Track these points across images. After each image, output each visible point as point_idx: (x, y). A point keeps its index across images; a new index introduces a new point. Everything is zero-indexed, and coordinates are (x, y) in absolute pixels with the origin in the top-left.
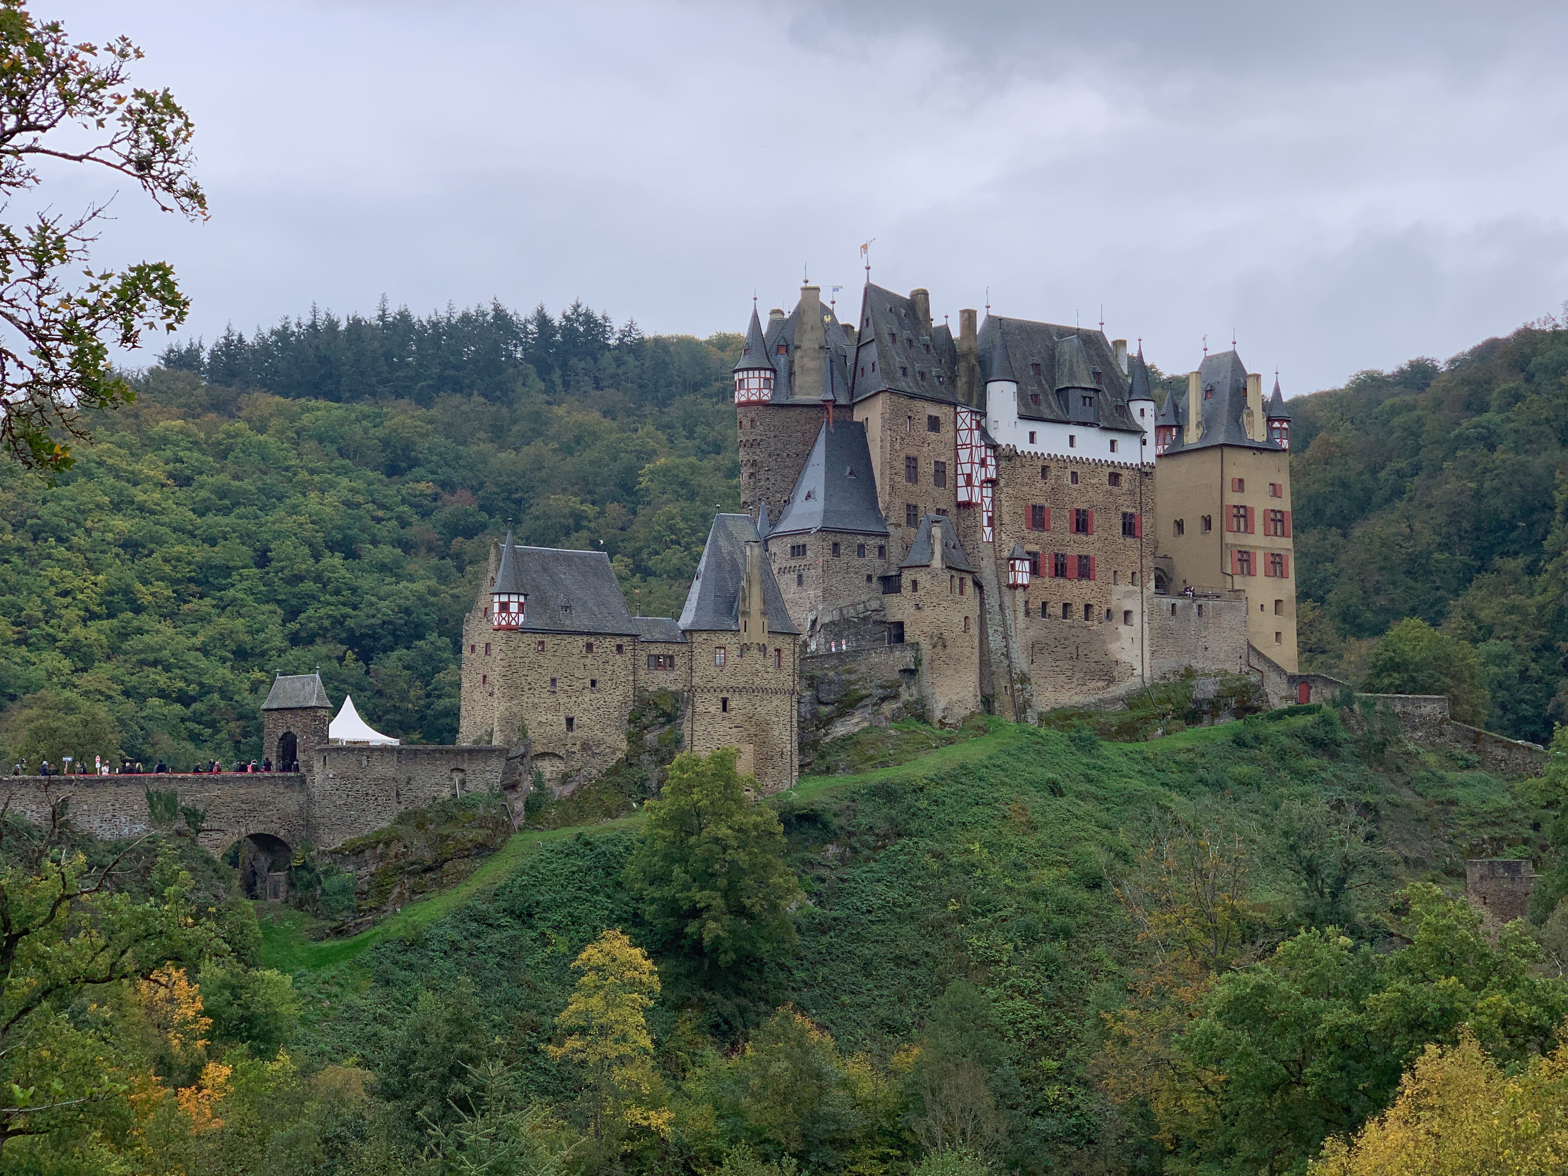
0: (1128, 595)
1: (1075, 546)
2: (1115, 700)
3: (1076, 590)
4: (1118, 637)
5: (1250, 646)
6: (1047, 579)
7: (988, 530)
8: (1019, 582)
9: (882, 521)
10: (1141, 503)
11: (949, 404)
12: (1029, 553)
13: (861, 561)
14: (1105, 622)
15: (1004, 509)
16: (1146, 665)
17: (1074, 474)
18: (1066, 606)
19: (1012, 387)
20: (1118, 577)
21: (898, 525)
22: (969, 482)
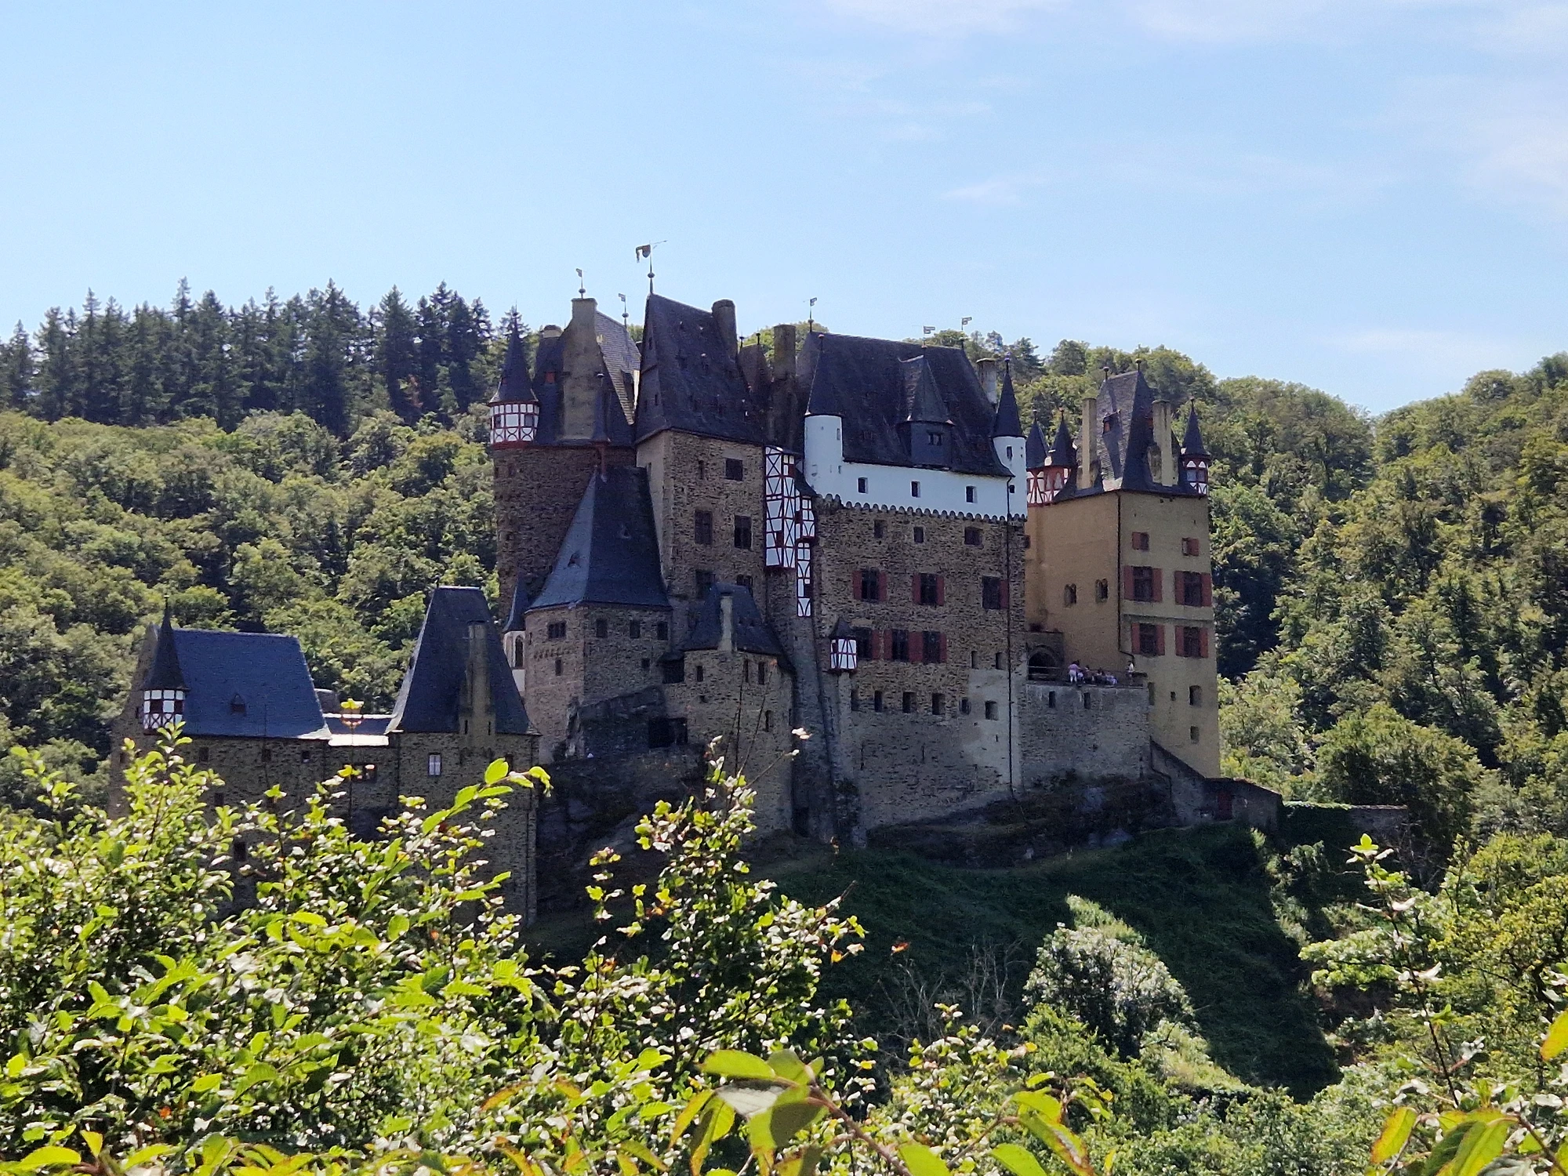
0: (990, 681)
1: (919, 620)
2: (974, 813)
3: (920, 676)
4: (978, 735)
5: (1154, 745)
6: (881, 663)
7: (805, 602)
8: (843, 666)
9: (665, 593)
10: (1007, 565)
11: (756, 445)
12: (857, 630)
13: (636, 642)
14: (961, 717)
15: (825, 575)
16: (1015, 770)
17: (919, 531)
18: (907, 696)
19: (836, 422)
20: (977, 659)
21: (683, 596)
22: (779, 542)
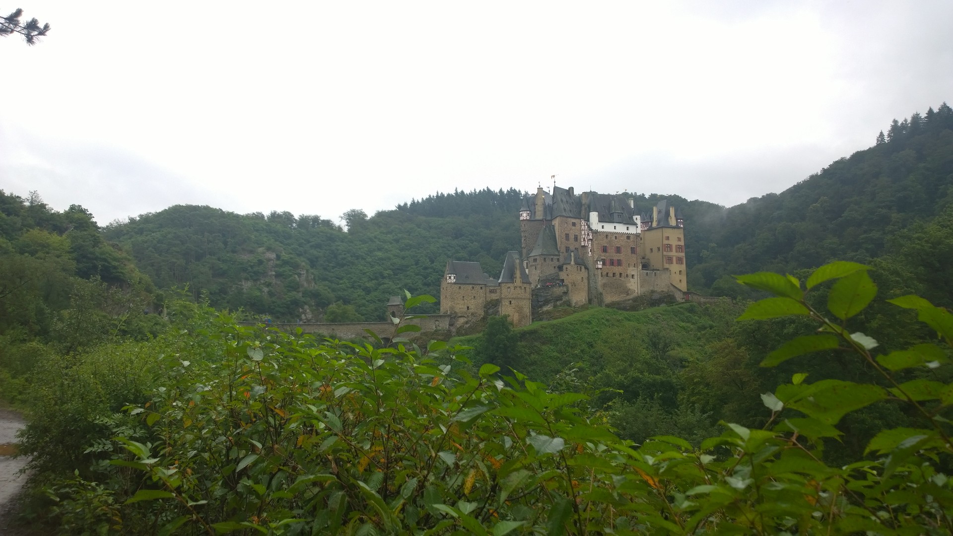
0: (633, 270)
1: (616, 257)
2: (629, 300)
3: (617, 269)
4: (630, 282)
5: (671, 284)
6: (608, 266)
7: (590, 253)
8: (599, 267)
9: (559, 252)
10: (636, 244)
11: (579, 219)
12: (602, 259)
13: (552, 263)
14: (626, 278)
15: (595, 247)
16: (639, 290)
17: (616, 237)
18: (614, 274)
19: (597, 213)
20: (630, 265)
21: (563, 253)
22: (584, 240)
